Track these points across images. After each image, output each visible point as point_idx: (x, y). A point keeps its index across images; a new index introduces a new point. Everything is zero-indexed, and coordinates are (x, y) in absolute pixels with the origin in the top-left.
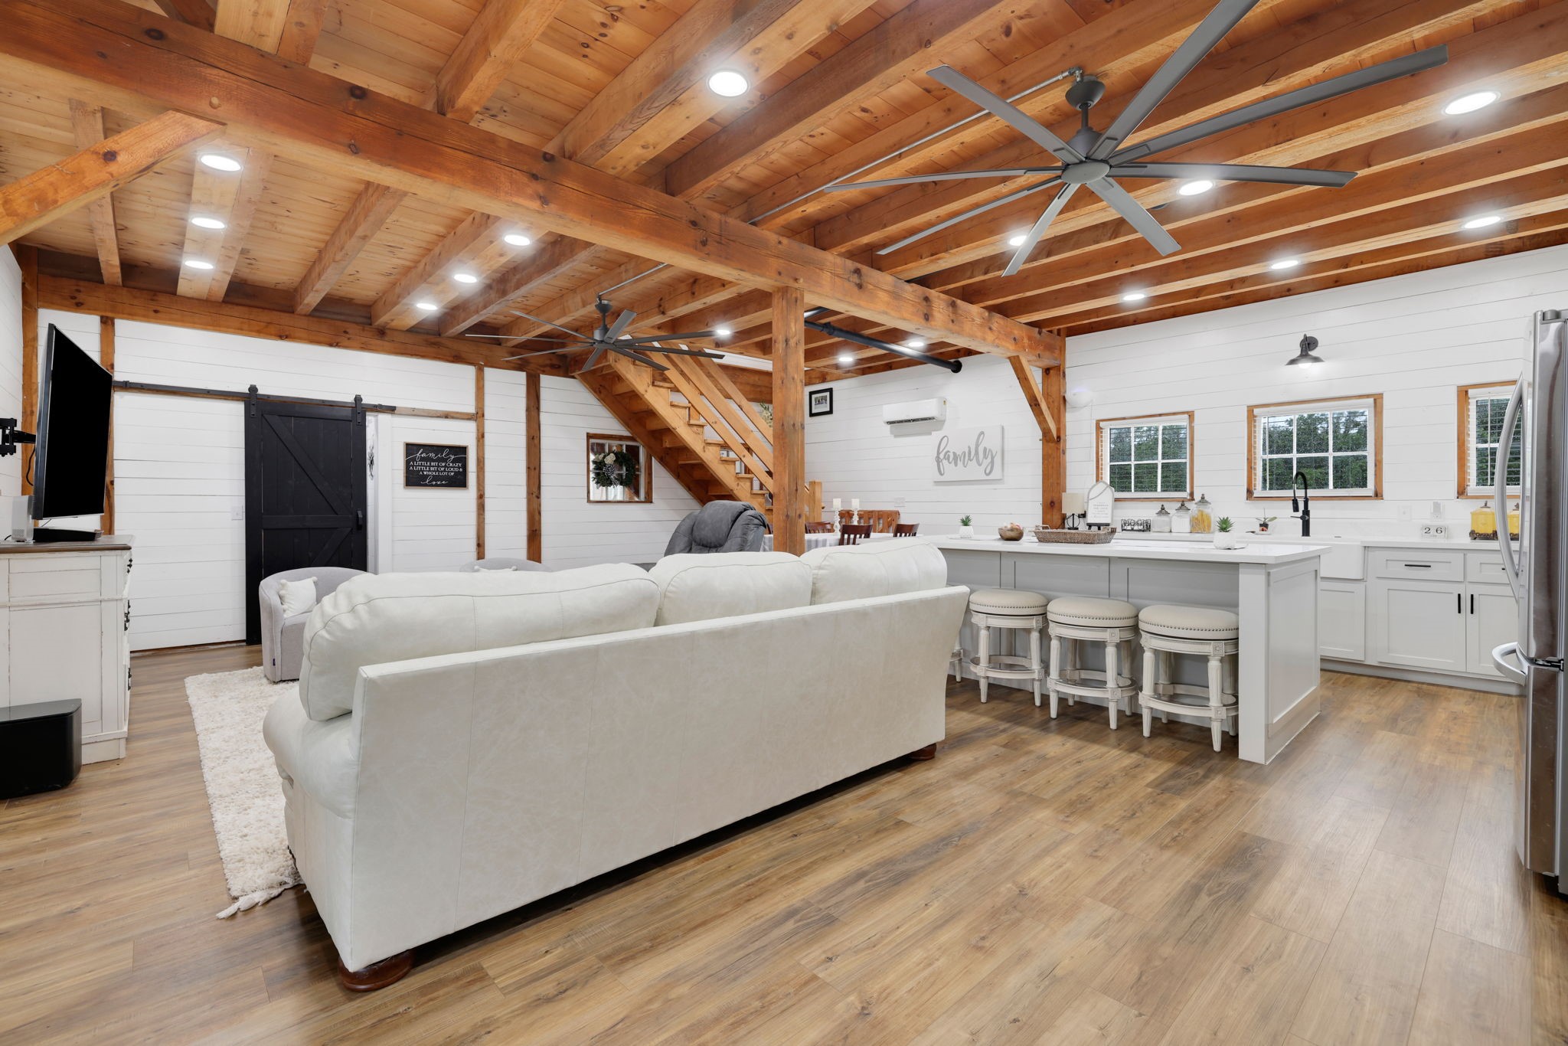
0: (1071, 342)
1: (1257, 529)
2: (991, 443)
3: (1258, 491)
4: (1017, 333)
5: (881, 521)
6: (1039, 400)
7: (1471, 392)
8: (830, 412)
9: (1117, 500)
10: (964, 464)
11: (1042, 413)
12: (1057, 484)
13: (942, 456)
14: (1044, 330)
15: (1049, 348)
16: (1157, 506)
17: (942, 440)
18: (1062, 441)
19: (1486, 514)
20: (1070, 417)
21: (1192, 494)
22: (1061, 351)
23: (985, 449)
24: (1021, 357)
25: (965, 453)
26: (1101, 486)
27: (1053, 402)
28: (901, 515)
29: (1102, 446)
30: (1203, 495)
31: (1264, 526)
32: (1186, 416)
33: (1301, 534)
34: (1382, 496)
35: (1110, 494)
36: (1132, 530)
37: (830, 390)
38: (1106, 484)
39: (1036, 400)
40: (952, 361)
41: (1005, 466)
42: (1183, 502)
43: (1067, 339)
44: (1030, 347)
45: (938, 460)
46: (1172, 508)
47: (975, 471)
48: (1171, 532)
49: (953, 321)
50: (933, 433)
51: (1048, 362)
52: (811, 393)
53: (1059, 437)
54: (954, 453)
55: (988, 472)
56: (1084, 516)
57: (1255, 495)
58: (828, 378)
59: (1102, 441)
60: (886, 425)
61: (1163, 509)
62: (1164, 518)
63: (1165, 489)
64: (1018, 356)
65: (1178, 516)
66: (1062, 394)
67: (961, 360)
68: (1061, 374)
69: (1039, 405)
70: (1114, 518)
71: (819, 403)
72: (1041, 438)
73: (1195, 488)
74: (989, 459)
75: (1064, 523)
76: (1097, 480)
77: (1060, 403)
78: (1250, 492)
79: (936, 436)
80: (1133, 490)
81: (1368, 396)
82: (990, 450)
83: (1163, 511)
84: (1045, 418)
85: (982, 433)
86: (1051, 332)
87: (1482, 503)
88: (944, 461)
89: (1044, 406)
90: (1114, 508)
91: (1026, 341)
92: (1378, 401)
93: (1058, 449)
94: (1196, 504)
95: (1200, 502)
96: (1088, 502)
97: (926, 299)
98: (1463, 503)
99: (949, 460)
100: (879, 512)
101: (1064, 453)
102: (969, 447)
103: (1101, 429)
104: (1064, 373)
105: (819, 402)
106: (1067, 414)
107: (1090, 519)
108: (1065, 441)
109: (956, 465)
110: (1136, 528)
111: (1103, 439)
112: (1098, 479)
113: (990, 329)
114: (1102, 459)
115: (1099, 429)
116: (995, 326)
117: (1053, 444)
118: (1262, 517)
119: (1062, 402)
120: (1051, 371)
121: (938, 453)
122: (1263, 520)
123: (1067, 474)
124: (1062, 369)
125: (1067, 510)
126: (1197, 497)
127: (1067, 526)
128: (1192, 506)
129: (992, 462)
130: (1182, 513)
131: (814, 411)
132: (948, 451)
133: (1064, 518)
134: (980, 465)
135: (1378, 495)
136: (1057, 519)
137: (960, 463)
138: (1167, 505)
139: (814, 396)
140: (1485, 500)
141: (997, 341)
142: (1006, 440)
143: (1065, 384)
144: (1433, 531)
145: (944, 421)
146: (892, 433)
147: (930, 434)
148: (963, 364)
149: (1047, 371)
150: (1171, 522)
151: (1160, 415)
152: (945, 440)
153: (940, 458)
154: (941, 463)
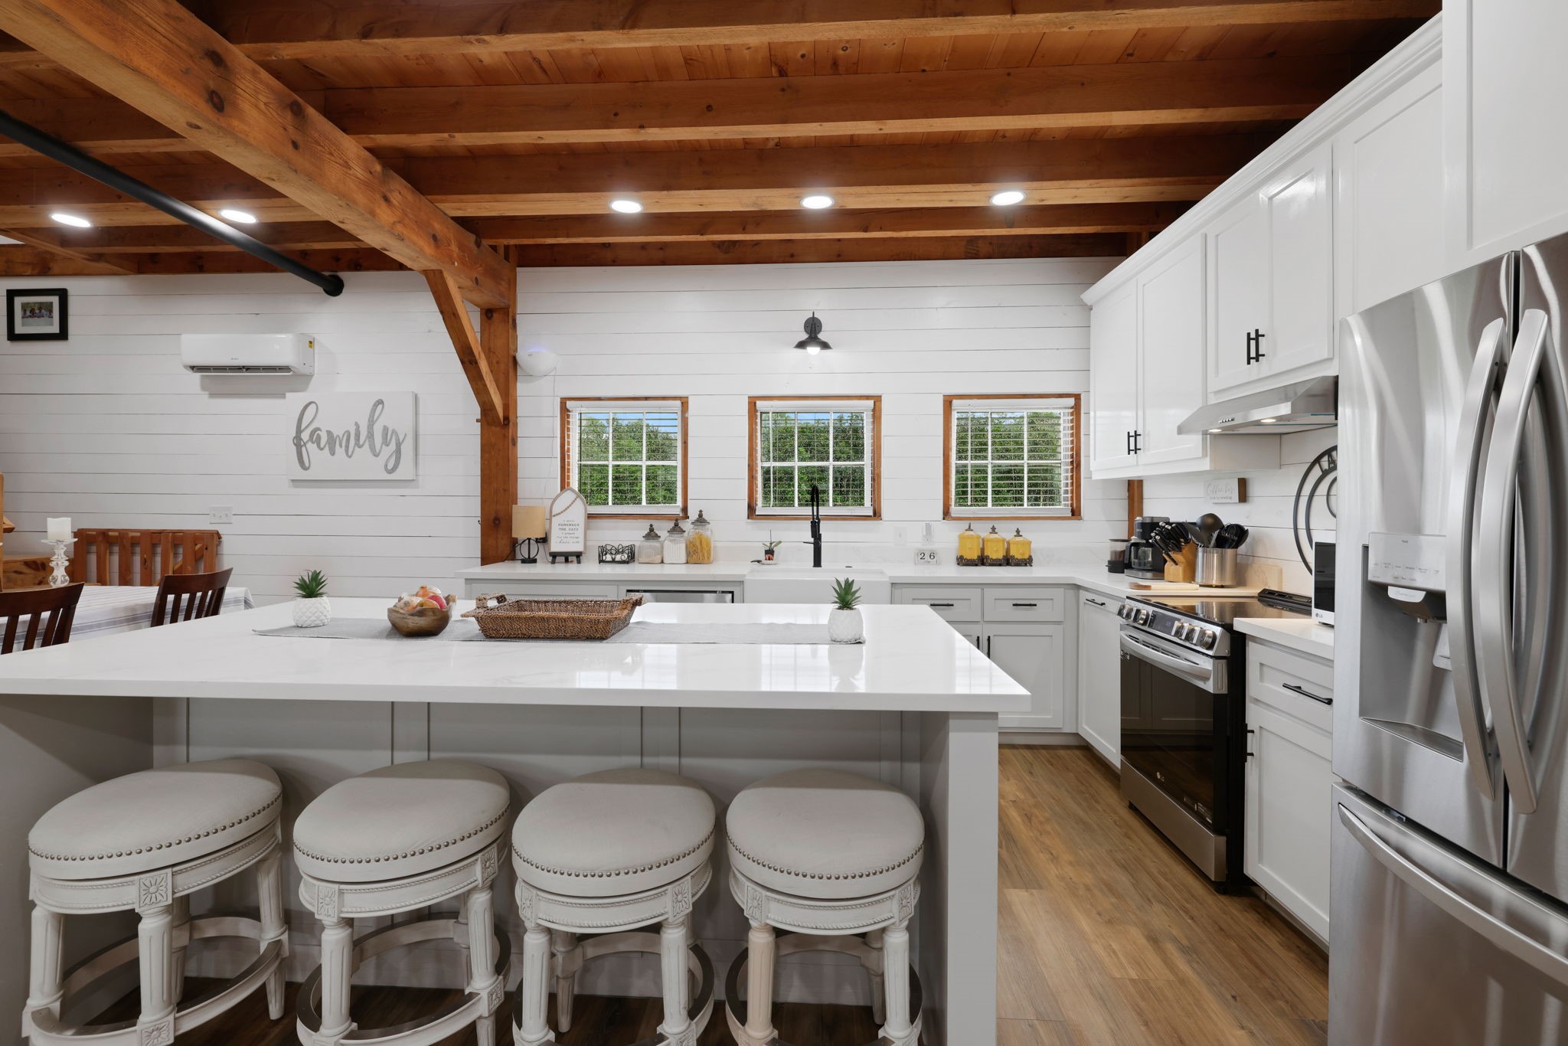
0: (524, 274)
1: (762, 556)
2: (397, 418)
3: (760, 510)
4: (437, 227)
5: (181, 551)
6: (476, 354)
7: (955, 402)
8: (63, 335)
9: (590, 516)
10: (347, 451)
11: (481, 377)
12: (505, 490)
13: (305, 436)
14: (486, 242)
15: (494, 275)
16: (643, 527)
17: (306, 407)
18: (511, 424)
19: (971, 537)
20: (523, 390)
21: (685, 509)
22: (509, 285)
23: (386, 429)
24: (446, 274)
25: (348, 433)
26: (568, 497)
27: (498, 363)
28: (224, 539)
29: (568, 437)
30: (701, 511)
31: (770, 553)
32: (678, 403)
33: (812, 564)
34: (880, 516)
35: (579, 510)
36: (613, 561)
37: (63, 294)
38: (573, 491)
39: (472, 353)
40: (327, 274)
41: (421, 458)
42: (677, 520)
43: (518, 269)
44: (463, 263)
45: (298, 442)
46: (663, 529)
47: (365, 464)
48: (662, 562)
49: (295, 145)
50: (288, 395)
51: (488, 298)
52: (11, 295)
53: (506, 418)
54: (329, 433)
55: (390, 467)
56: (544, 540)
57: (757, 513)
58: (56, 268)
59: (568, 429)
60: (190, 373)
61: (652, 530)
62: (654, 543)
63: (652, 500)
64: (441, 272)
65: (671, 541)
66: (512, 353)
67: (343, 275)
68: (511, 321)
69: (476, 363)
70: (588, 543)
71: (33, 314)
72: (479, 417)
73: (689, 501)
74: (393, 446)
75: (514, 551)
76: (563, 488)
77: (508, 368)
78: (751, 509)
79: (294, 401)
80: (610, 503)
81: (868, 397)
82: (394, 431)
83: (651, 535)
84: (485, 385)
85: (380, 402)
86: (494, 248)
87: (965, 525)
88: (310, 445)
89: (483, 365)
90: (587, 528)
91: (454, 247)
92: (877, 404)
93: (505, 436)
94: (693, 523)
95: (697, 521)
96: (550, 520)
97: (217, 58)
98: (948, 525)
99: (319, 445)
100: (174, 532)
101: (514, 443)
102: (357, 425)
103: (568, 411)
104: (514, 321)
105: (31, 312)
106: (519, 385)
107: (555, 546)
108: (516, 425)
109: (333, 453)
110: (618, 558)
111: (570, 426)
112: (564, 485)
113: (386, 199)
114: (569, 456)
115: (565, 412)
116: (395, 199)
117: (498, 429)
118: (767, 540)
119: (511, 364)
120: (496, 315)
121: (299, 431)
122: (769, 545)
123: (520, 475)
124: (511, 314)
125: (520, 532)
126: (693, 514)
127: (519, 556)
128: (686, 525)
129: (398, 451)
130: (676, 536)
131: (19, 329)
132: (319, 429)
133: (514, 543)
134: (376, 455)
135: (877, 514)
136: (503, 544)
137: (340, 451)
138: (656, 524)
139: (19, 301)
140: (969, 522)
141: (399, 228)
142: (421, 418)
143: (515, 338)
144: (927, 557)
145: (311, 376)
146: (204, 388)
147: (283, 396)
148: (345, 283)
149: (488, 313)
150: (662, 547)
151: (646, 399)
152: (312, 409)
153: (301, 439)
154: (304, 449)
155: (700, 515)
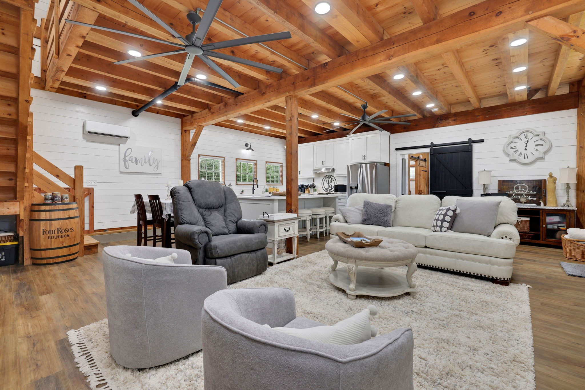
7: (267, 163)
25: (142, 159)
32: (223, 158)
41: (163, 167)
50: (121, 145)
54: (136, 158)
57: (237, 184)
73: (225, 181)
74: (156, 164)
81: (255, 161)
82: (156, 159)
99: (132, 161)
109: (136, 164)
115: (199, 158)
121: (125, 157)
122: (242, 190)
126: (227, 184)
132: (132, 156)
134: (151, 166)
140: (269, 185)
142: (163, 156)
146: (84, 138)
147: (118, 145)
151: (216, 157)
152: (129, 150)
153: (126, 159)
154: (127, 162)
155: (230, 184)
